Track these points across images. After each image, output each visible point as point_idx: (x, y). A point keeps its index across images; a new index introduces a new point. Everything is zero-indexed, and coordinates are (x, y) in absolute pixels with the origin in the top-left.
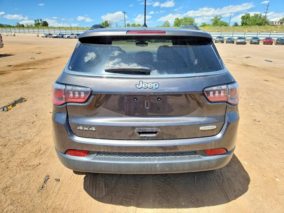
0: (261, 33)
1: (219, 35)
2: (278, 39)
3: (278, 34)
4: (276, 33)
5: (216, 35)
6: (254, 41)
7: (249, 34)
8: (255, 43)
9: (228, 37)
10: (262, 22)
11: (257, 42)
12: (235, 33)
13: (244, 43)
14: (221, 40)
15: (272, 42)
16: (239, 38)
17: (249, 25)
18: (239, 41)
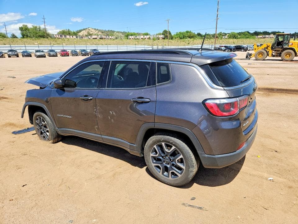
0: (54, 46)
1: (10, 49)
2: (72, 51)
3: (68, 46)
4: (66, 45)
5: (6, 48)
6: (52, 53)
7: (43, 47)
8: (53, 56)
9: (23, 50)
10: (43, 35)
11: (55, 54)
12: (27, 46)
13: (44, 56)
14: (16, 53)
15: (69, 54)
16: (37, 51)
17: (31, 37)
18: (38, 54)
